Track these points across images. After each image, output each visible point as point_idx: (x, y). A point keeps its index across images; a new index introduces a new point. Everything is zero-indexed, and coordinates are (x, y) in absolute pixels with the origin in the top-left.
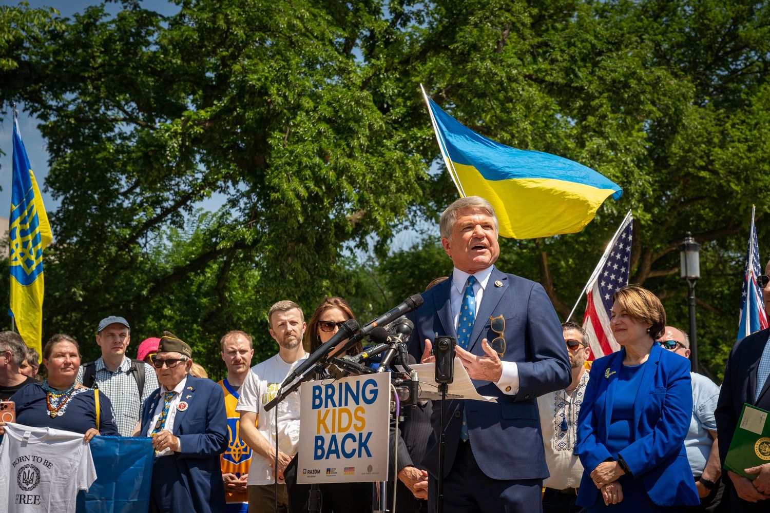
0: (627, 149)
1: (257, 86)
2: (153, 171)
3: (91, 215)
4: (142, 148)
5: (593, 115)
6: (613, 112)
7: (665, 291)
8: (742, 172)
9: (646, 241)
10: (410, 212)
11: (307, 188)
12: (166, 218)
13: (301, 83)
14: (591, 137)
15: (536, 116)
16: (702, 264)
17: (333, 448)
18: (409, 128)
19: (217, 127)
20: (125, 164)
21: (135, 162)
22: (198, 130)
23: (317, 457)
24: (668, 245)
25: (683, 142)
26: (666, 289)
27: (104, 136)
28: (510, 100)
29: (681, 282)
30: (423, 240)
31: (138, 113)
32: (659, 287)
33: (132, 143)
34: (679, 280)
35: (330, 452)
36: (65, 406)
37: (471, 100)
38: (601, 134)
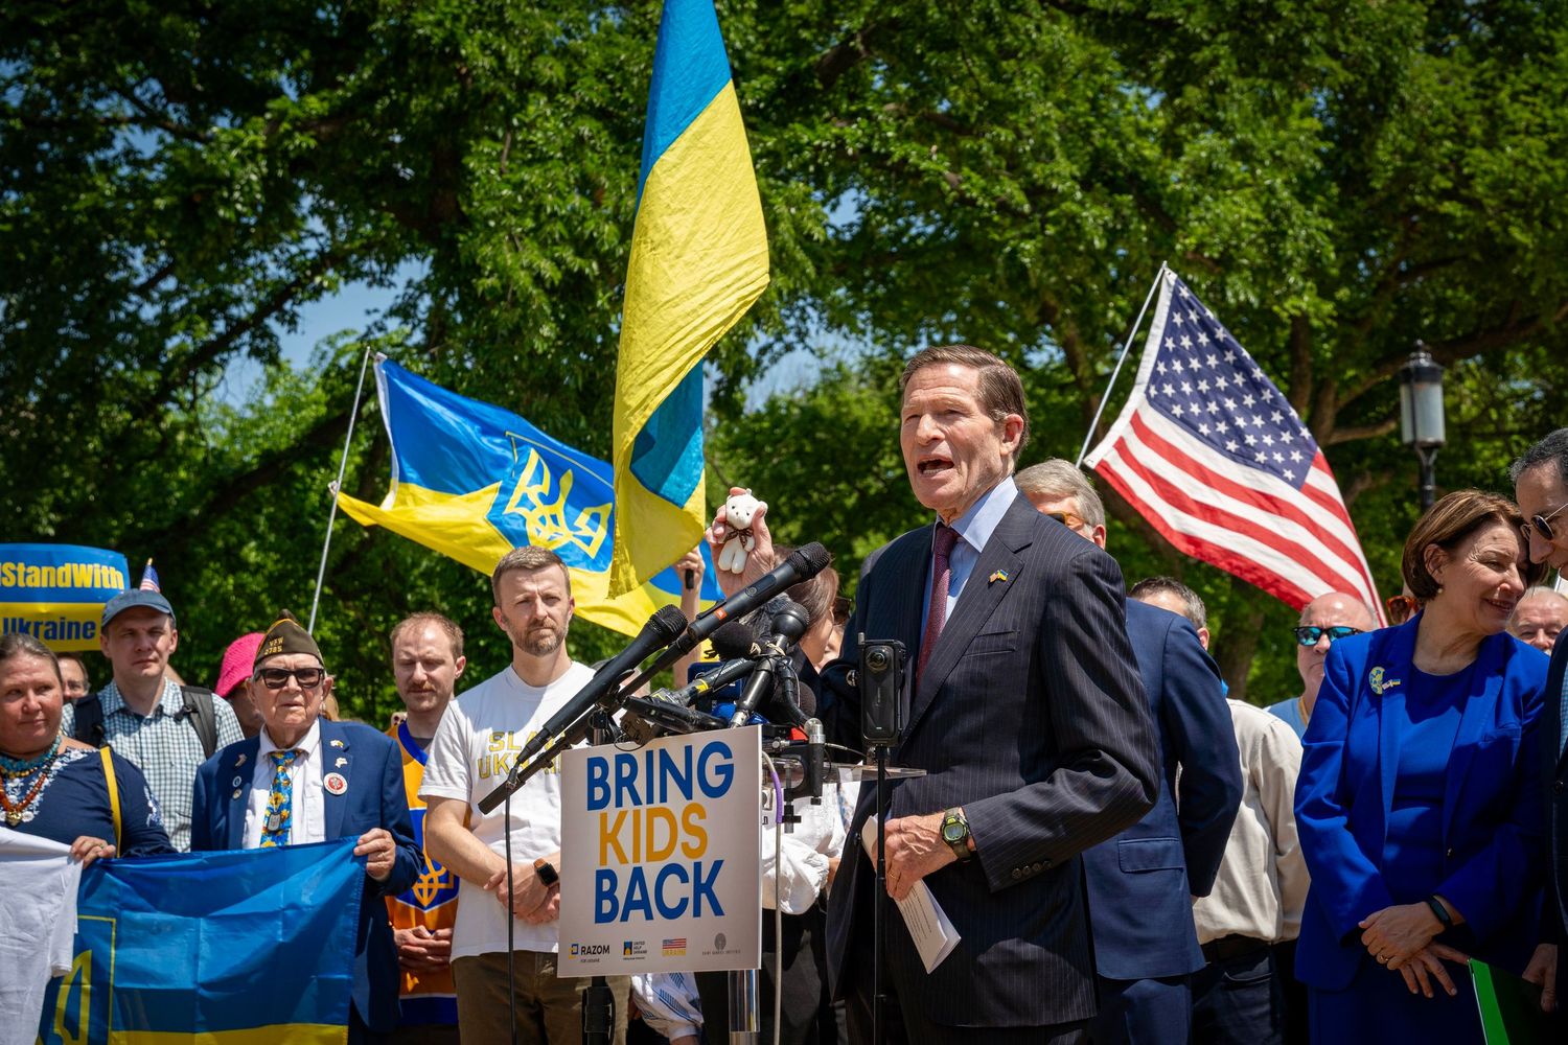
0: (1275, 158)
1: (436, 40)
2: (206, 238)
3: (66, 341)
4: (178, 187)
5: (1197, 84)
6: (1243, 74)
7: (1368, 473)
8: (1535, 203)
9: (1324, 360)
10: (792, 311)
11: (559, 263)
12: (238, 342)
13: (533, 25)
14: (1195, 133)
15: (1071, 87)
16: (1450, 411)
17: (637, 896)
18: (783, 124)
19: (347, 133)
20: (140, 223)
21: (163, 217)
22: (304, 141)
23: (601, 918)
24: (1373, 372)
25: (1401, 137)
26: (1371, 468)
27: (90, 159)
28: (1008, 53)
29: (1404, 451)
30: (824, 371)
31: (165, 106)
32: (1354, 466)
33: (155, 174)
34: (1399, 448)
35: (631, 904)
36: (38, 797)
37: (922, 56)
38: (1217, 125)
